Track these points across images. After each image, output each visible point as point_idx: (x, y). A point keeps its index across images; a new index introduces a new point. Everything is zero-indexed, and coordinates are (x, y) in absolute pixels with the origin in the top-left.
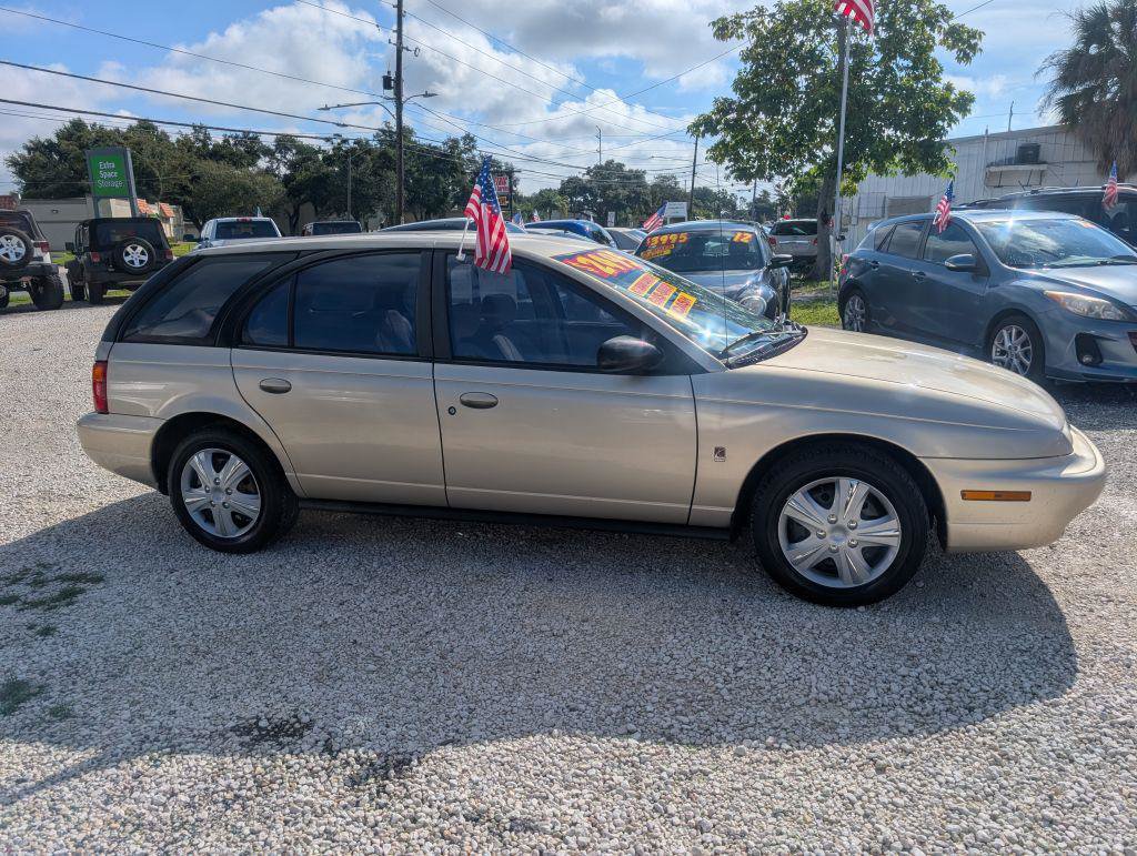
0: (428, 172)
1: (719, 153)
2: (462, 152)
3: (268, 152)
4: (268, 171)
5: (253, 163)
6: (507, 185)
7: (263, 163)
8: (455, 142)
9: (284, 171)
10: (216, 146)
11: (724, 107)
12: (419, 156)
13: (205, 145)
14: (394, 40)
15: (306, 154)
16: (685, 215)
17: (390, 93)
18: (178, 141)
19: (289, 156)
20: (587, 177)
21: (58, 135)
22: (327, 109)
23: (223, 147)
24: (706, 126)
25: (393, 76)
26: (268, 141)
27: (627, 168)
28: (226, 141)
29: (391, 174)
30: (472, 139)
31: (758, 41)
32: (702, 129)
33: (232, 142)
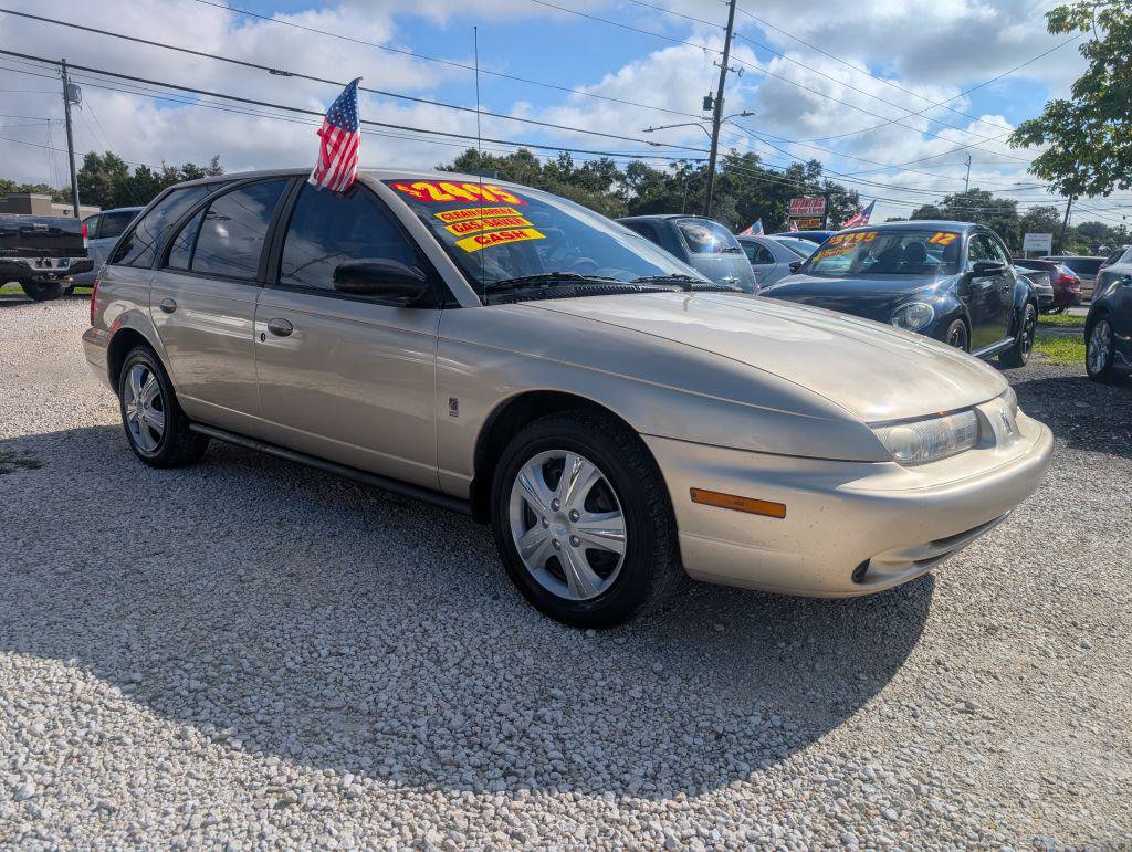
0: (765, 198)
1: (1047, 165)
2: (806, 178)
3: (620, 177)
4: (618, 195)
5: (606, 187)
6: (823, 207)
7: (614, 188)
8: (800, 168)
9: (632, 194)
10: (577, 171)
11: (1058, 112)
12: (759, 181)
13: (567, 169)
14: (720, 61)
15: (652, 178)
16: (1049, 249)
17: (710, 114)
18: (546, 167)
19: (638, 181)
20: (944, 207)
21: (456, 163)
22: (651, 130)
23: (582, 172)
24: (1030, 133)
25: (714, 97)
26: (621, 167)
27: (994, 198)
28: (586, 167)
29: (728, 198)
30: (818, 165)
31: (1111, 32)
32: (1026, 136)
33: (591, 168)
